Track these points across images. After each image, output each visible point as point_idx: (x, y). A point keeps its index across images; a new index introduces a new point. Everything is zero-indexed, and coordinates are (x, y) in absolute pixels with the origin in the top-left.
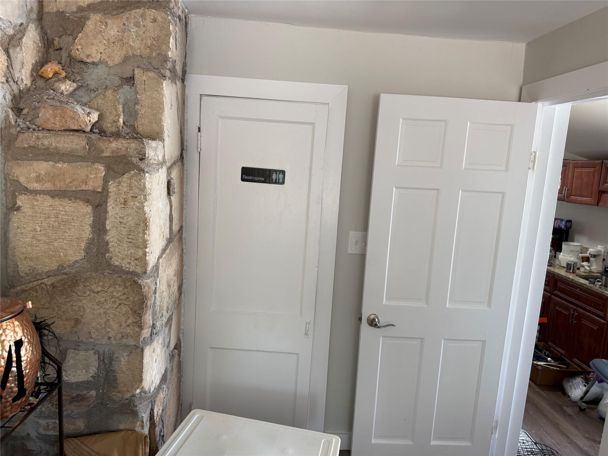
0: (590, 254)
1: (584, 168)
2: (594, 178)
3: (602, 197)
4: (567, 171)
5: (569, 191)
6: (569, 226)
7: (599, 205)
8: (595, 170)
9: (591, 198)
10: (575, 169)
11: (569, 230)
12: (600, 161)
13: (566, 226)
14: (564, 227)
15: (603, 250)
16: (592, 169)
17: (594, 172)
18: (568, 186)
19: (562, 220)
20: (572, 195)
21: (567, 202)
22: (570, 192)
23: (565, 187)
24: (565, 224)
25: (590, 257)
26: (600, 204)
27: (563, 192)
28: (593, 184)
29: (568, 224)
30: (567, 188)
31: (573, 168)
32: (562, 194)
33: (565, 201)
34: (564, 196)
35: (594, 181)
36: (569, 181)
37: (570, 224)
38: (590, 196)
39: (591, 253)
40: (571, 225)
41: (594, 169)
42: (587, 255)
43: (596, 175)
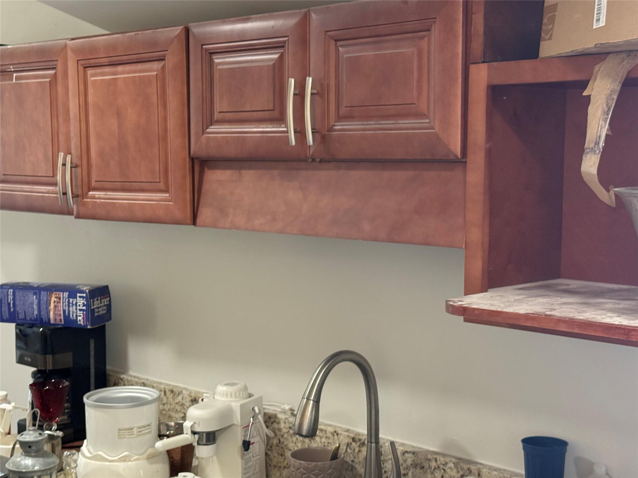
0: (194, 433)
1: (120, 68)
2: (165, 106)
3: (206, 186)
4: (60, 89)
5: (79, 170)
6: (102, 311)
7: (198, 220)
8: (163, 67)
9: (167, 191)
10: (90, 72)
11: (104, 326)
12: (178, 30)
13: (90, 312)
14: (86, 318)
15: (236, 405)
16: (148, 66)
17: (162, 76)
18: (73, 151)
19: (73, 291)
20: (93, 184)
21: (78, 217)
22: (85, 173)
23: (61, 155)
24: (88, 305)
25: (195, 444)
26: (205, 213)
27: (59, 178)
28: (166, 130)
29: (97, 303)
30: (69, 158)
31: (81, 69)
32: (55, 184)
33: (70, 213)
34: (65, 194)
35: (165, 120)
36: (74, 128)
37: (105, 301)
38: (162, 186)
39: (197, 429)
40: (109, 307)
41: (156, 65)
42: (185, 438)
43: (170, 91)
